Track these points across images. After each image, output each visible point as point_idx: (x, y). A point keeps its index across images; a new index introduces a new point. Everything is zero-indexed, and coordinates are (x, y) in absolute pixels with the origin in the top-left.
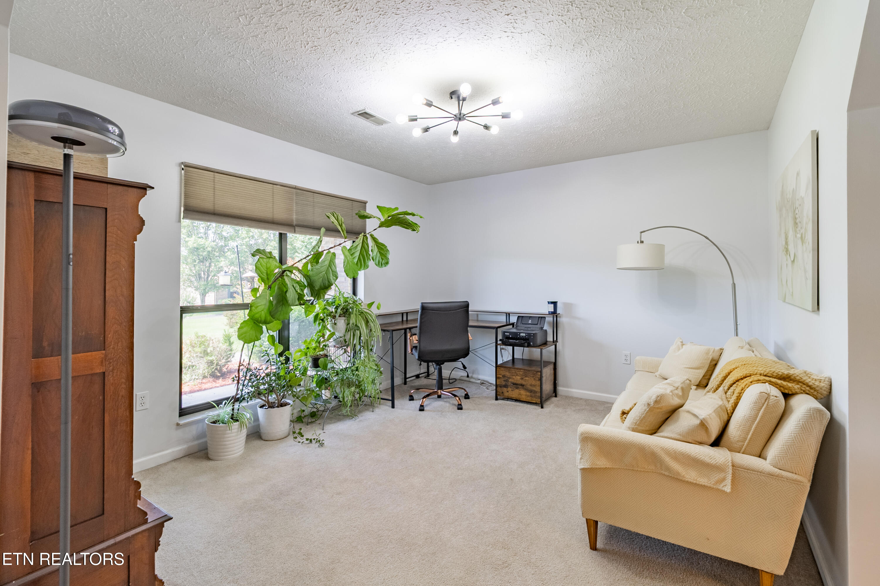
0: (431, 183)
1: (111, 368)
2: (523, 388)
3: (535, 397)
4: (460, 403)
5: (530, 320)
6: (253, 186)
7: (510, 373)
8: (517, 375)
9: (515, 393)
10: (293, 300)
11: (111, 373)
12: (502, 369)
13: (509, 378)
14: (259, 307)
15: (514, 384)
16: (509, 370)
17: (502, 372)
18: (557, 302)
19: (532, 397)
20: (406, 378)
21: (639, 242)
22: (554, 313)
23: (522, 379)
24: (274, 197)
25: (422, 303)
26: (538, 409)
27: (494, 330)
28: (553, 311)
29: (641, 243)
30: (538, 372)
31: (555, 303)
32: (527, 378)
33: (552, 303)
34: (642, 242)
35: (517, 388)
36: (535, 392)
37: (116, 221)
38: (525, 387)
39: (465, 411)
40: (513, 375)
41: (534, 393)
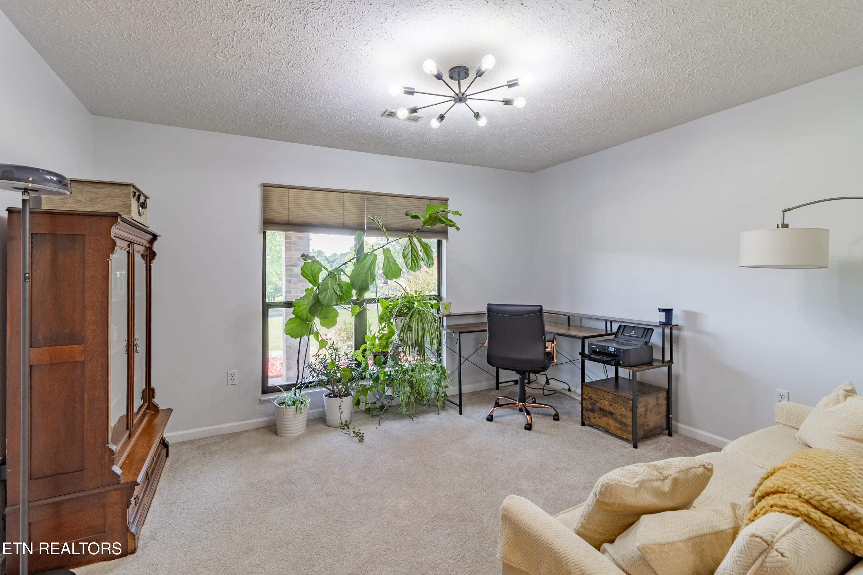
0: (532, 170)
1: (89, 358)
2: (612, 417)
3: (626, 431)
4: (530, 422)
5: (633, 332)
6: (325, 196)
7: (597, 395)
8: (605, 399)
9: (604, 421)
10: (329, 300)
11: (89, 362)
12: (589, 389)
13: (597, 401)
14: (301, 307)
15: (601, 409)
16: (596, 392)
17: (589, 393)
18: (672, 310)
19: (623, 431)
20: (498, 383)
21: (780, 226)
22: (668, 323)
23: (611, 405)
24: (345, 204)
25: (489, 304)
26: (629, 447)
27: (580, 342)
28: (665, 321)
29: (782, 227)
30: (629, 399)
31: (668, 312)
32: (616, 405)
33: (664, 310)
34: (785, 226)
35: (605, 416)
36: (626, 425)
37: (93, 244)
38: (614, 416)
39: (534, 433)
40: (601, 399)
41: (624, 426)
